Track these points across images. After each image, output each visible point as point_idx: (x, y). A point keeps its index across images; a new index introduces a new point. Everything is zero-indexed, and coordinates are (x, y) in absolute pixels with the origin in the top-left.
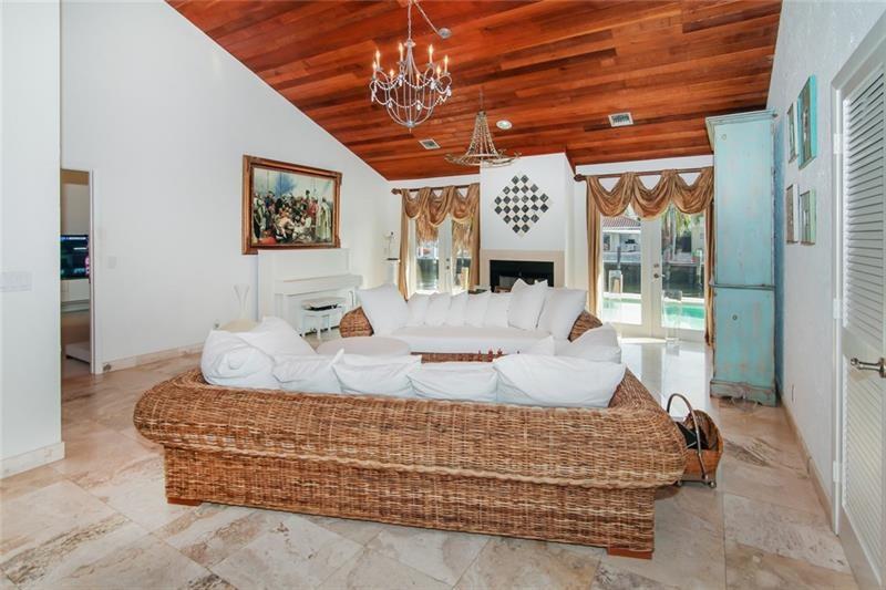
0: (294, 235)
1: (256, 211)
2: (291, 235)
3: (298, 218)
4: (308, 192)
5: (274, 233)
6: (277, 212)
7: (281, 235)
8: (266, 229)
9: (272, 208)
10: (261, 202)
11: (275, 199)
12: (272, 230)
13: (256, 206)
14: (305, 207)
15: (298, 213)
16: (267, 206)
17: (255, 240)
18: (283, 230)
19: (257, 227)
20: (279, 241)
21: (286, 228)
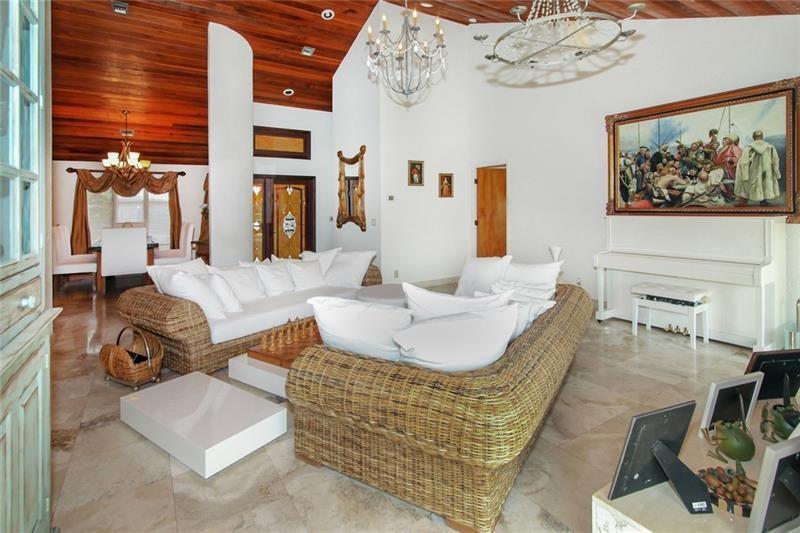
0: (685, 196)
1: (623, 173)
2: (680, 196)
3: (694, 172)
4: (713, 133)
5: (649, 195)
6: (654, 169)
7: (659, 197)
8: (638, 191)
9: (646, 166)
10: (629, 161)
11: (651, 154)
12: (646, 192)
13: (623, 167)
14: (707, 156)
15: (691, 166)
16: (639, 163)
17: (621, 203)
18: (665, 191)
19: (624, 191)
20: (658, 205)
21: (669, 187)
